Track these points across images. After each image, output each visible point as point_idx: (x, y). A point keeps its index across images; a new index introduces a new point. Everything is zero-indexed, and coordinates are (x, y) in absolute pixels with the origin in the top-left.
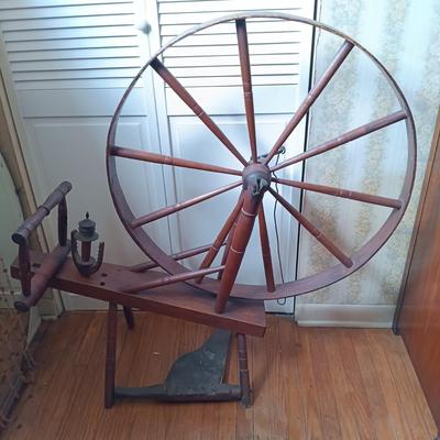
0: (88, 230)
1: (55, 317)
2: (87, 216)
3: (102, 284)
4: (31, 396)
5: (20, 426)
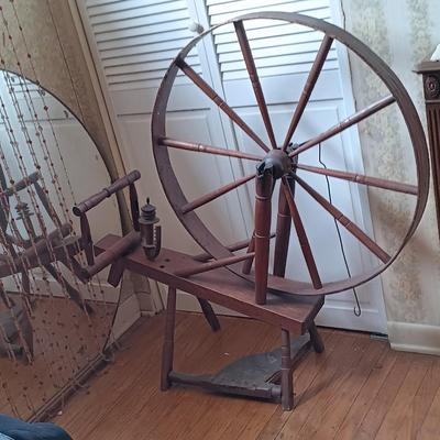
0: (150, 214)
1: (152, 314)
2: (148, 201)
3: (162, 267)
4: (106, 373)
5: (88, 393)
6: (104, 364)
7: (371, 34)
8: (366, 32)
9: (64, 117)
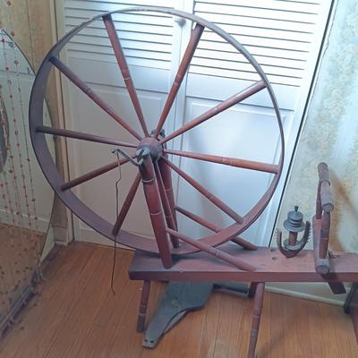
1: (66, 244)
4: (35, 305)
5: (22, 328)
6: (32, 295)
7: (343, 66)
8: (340, 63)
9: (26, 72)
